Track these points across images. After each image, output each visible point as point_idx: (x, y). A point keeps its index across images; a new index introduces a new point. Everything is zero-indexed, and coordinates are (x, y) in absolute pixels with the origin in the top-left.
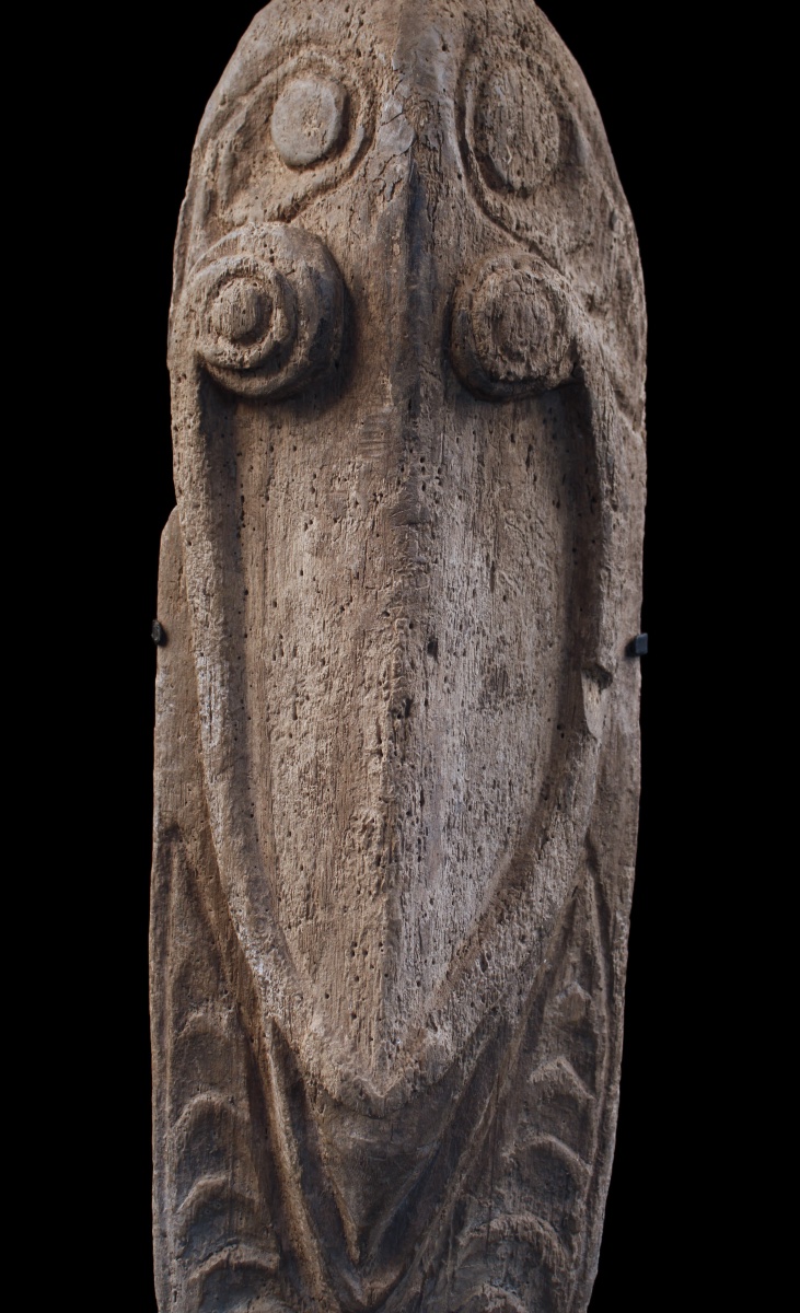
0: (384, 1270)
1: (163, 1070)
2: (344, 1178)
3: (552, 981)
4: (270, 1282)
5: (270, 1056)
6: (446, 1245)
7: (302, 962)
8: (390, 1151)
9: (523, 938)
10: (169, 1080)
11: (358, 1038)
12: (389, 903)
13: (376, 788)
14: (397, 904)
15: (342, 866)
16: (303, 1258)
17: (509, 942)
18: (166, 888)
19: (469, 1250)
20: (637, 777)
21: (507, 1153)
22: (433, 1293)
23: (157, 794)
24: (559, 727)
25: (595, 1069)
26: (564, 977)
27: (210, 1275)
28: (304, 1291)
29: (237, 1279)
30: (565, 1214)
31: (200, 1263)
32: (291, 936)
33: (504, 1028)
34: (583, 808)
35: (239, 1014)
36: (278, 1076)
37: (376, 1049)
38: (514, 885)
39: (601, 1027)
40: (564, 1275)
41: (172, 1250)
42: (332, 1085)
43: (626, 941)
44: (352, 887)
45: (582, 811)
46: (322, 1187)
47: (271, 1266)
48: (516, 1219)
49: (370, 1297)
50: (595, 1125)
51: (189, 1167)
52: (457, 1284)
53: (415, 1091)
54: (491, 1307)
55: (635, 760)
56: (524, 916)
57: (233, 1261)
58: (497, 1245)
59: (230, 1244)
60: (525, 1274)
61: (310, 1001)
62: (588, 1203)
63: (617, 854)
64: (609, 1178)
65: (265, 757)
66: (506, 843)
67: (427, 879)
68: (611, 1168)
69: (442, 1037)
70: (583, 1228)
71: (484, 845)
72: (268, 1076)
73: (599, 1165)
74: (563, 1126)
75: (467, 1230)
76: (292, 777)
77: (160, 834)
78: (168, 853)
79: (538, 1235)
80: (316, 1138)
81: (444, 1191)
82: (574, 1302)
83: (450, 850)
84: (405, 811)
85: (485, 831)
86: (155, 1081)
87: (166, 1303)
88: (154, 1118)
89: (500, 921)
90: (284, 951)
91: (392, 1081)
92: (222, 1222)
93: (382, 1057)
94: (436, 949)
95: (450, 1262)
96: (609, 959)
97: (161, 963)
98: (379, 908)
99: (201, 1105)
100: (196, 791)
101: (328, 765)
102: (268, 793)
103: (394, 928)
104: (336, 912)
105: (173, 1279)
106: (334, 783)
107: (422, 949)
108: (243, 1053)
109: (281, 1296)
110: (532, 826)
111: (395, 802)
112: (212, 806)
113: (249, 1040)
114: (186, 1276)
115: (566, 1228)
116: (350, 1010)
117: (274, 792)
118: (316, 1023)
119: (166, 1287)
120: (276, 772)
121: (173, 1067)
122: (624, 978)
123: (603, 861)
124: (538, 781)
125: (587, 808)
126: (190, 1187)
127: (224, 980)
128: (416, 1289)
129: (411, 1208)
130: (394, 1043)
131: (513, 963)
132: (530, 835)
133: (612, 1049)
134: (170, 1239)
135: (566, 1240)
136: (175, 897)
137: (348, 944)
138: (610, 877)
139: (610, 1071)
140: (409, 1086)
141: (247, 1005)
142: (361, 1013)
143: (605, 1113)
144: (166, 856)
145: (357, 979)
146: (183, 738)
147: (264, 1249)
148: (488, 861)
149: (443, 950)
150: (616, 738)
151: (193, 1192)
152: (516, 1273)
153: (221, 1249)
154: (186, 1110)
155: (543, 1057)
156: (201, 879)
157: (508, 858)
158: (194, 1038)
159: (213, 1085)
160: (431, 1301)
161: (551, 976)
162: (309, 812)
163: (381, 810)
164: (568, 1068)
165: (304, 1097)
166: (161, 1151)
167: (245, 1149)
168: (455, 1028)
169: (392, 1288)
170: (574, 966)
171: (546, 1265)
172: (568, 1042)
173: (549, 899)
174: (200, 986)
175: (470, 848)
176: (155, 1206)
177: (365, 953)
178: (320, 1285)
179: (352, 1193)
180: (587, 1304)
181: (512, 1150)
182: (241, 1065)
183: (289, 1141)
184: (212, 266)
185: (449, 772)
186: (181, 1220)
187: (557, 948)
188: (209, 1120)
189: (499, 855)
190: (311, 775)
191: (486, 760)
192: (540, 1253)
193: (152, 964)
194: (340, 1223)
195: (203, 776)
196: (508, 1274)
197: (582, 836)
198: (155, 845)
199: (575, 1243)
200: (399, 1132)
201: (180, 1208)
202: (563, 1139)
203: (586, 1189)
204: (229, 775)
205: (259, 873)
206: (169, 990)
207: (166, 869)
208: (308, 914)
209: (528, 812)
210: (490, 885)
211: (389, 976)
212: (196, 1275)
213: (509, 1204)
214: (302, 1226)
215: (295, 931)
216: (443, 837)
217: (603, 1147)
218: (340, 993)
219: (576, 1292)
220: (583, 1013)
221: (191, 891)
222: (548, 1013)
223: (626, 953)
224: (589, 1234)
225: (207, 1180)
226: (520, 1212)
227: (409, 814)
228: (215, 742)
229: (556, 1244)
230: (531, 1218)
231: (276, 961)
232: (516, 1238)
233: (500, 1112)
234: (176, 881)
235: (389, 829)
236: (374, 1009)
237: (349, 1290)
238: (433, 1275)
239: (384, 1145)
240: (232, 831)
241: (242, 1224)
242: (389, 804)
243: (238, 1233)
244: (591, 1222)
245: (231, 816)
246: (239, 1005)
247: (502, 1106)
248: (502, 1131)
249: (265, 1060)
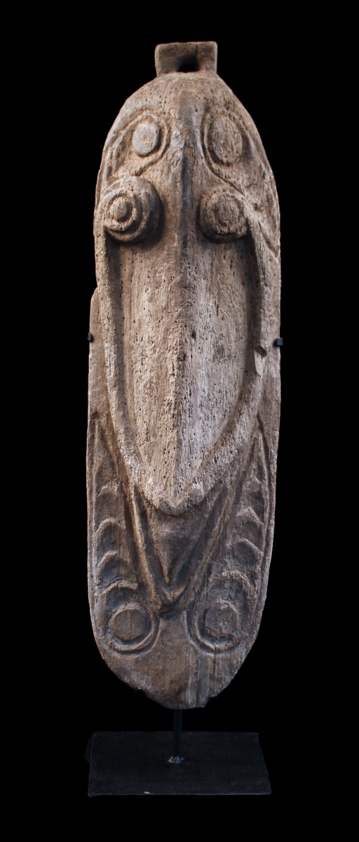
0: (179, 587)
1: (92, 510)
2: (162, 548)
3: (245, 475)
4: (134, 595)
5: (134, 502)
6: (204, 581)
7: (145, 458)
8: (180, 536)
9: (231, 452)
10: (94, 513)
11: (166, 486)
12: (178, 432)
13: (173, 388)
14: (181, 433)
15: (160, 420)
16: (147, 585)
17: (226, 453)
18: (93, 437)
19: (213, 584)
20: (279, 395)
21: (228, 544)
22: (199, 601)
23: (89, 400)
24: (246, 372)
25: (263, 512)
26: (250, 474)
27: (110, 592)
28: (148, 599)
29: (121, 594)
30: (252, 571)
31: (106, 587)
32: (141, 449)
33: (225, 489)
34: (256, 403)
35: (122, 486)
36: (137, 508)
37: (173, 489)
38: (228, 432)
39: (266, 496)
40: (252, 596)
41: (95, 582)
42: (156, 503)
43: (276, 462)
44: (163, 427)
45: (255, 404)
46: (154, 553)
47: (135, 588)
48: (232, 572)
49: (173, 598)
50: (264, 536)
51: (102, 548)
52: (209, 598)
53: (188, 506)
54: (222, 608)
55: (279, 388)
56: (232, 443)
57: (119, 586)
58: (225, 582)
59: (118, 580)
60: (237, 595)
61: (148, 473)
62: (262, 567)
63: (271, 425)
64: (270, 558)
65: (131, 381)
66: (225, 415)
67: (193, 425)
68: (271, 554)
69: (199, 486)
70: (260, 577)
71: (216, 415)
72: (133, 511)
73: (266, 552)
74: (251, 535)
75: (212, 575)
76: (141, 387)
77: (91, 416)
78: (94, 424)
79: (241, 579)
80: (151, 533)
81: (202, 555)
82: (257, 608)
83: (202, 415)
84: (183, 397)
85: (216, 409)
86: (89, 514)
87: (93, 604)
88: (88, 529)
89: (223, 445)
90: (138, 455)
91: (179, 501)
92: (115, 571)
93: (175, 492)
94: (197, 453)
95: (205, 588)
96: (269, 468)
97: (91, 467)
98: (174, 434)
99: (107, 523)
100: (104, 398)
101: (154, 381)
102: (132, 394)
103: (180, 442)
104: (158, 438)
105: (96, 594)
106: (157, 388)
107: (191, 452)
108: (123, 502)
109: (138, 601)
110: (235, 410)
111: (180, 393)
112: (110, 400)
113: (125, 497)
114: (101, 592)
115: (253, 577)
116: (163, 475)
117: (134, 394)
118: (150, 480)
119: (93, 598)
120: (135, 386)
121: (96, 508)
122: (276, 477)
123: (266, 428)
124: (237, 392)
125: (257, 403)
126: (102, 556)
127: (115, 473)
128: (192, 599)
129: (189, 562)
130: (180, 487)
131: (227, 462)
132: (235, 413)
133: (271, 505)
134: (95, 578)
135: (253, 583)
136: (97, 440)
137: (162, 450)
138: (269, 434)
139: (270, 514)
140: (186, 504)
141: (125, 482)
142: (167, 476)
143: (268, 531)
144: (93, 425)
145: (166, 463)
146: (100, 377)
147: (132, 582)
148: (217, 422)
149: (199, 454)
150: (269, 379)
151: (104, 558)
152: (233, 595)
153: (115, 582)
154: (101, 525)
155: (242, 506)
156: (107, 433)
157: (226, 422)
158: (104, 496)
159: (111, 515)
160: (198, 604)
161: (245, 473)
162: (147, 400)
163: (174, 396)
164: (253, 512)
165: (147, 517)
166: (91, 542)
167: (124, 541)
168: (204, 484)
169: (182, 594)
170: (254, 469)
171: (244, 592)
172: (253, 501)
173: (242, 438)
174: (106, 476)
175: (210, 416)
176: (88, 565)
177: (169, 452)
178: (154, 594)
179: (166, 554)
180: (262, 610)
181: (230, 544)
182: (122, 507)
183: (141, 534)
184: (110, 193)
185: (201, 385)
186: (99, 570)
187: (247, 462)
188: (110, 529)
189: (222, 420)
190: (148, 386)
191: (216, 382)
192: (242, 587)
193: (87, 468)
194: (161, 568)
195: (107, 390)
196: (229, 595)
197: (256, 414)
198: (89, 420)
199: (256, 583)
200: (183, 529)
201: (99, 565)
202: (251, 541)
203: (261, 561)
204: (117, 388)
205: (128, 425)
206: (94, 478)
207: (93, 430)
208: (147, 439)
209: (234, 404)
210: (218, 432)
211: (178, 461)
212: (105, 592)
213: (229, 566)
214: (146, 570)
215: (142, 447)
216: (199, 409)
217: (268, 545)
218: (160, 469)
219: (257, 604)
220: (258, 489)
221: (103, 438)
222: (244, 488)
223: (276, 466)
224: (262, 580)
225: (109, 553)
226: (234, 570)
227: (185, 398)
228: (112, 376)
229: (248, 583)
230: (238, 572)
231: (135, 458)
232: (232, 580)
233: (225, 528)
234: (97, 435)
235: (177, 404)
236: (172, 474)
237: (165, 595)
238: (199, 594)
239: (178, 534)
240: (118, 409)
241: (123, 572)
242: (177, 394)
243: (121, 575)
244: (263, 576)
245: (118, 404)
246: (122, 482)
247: (226, 525)
248: (226, 535)
249: (132, 504)
